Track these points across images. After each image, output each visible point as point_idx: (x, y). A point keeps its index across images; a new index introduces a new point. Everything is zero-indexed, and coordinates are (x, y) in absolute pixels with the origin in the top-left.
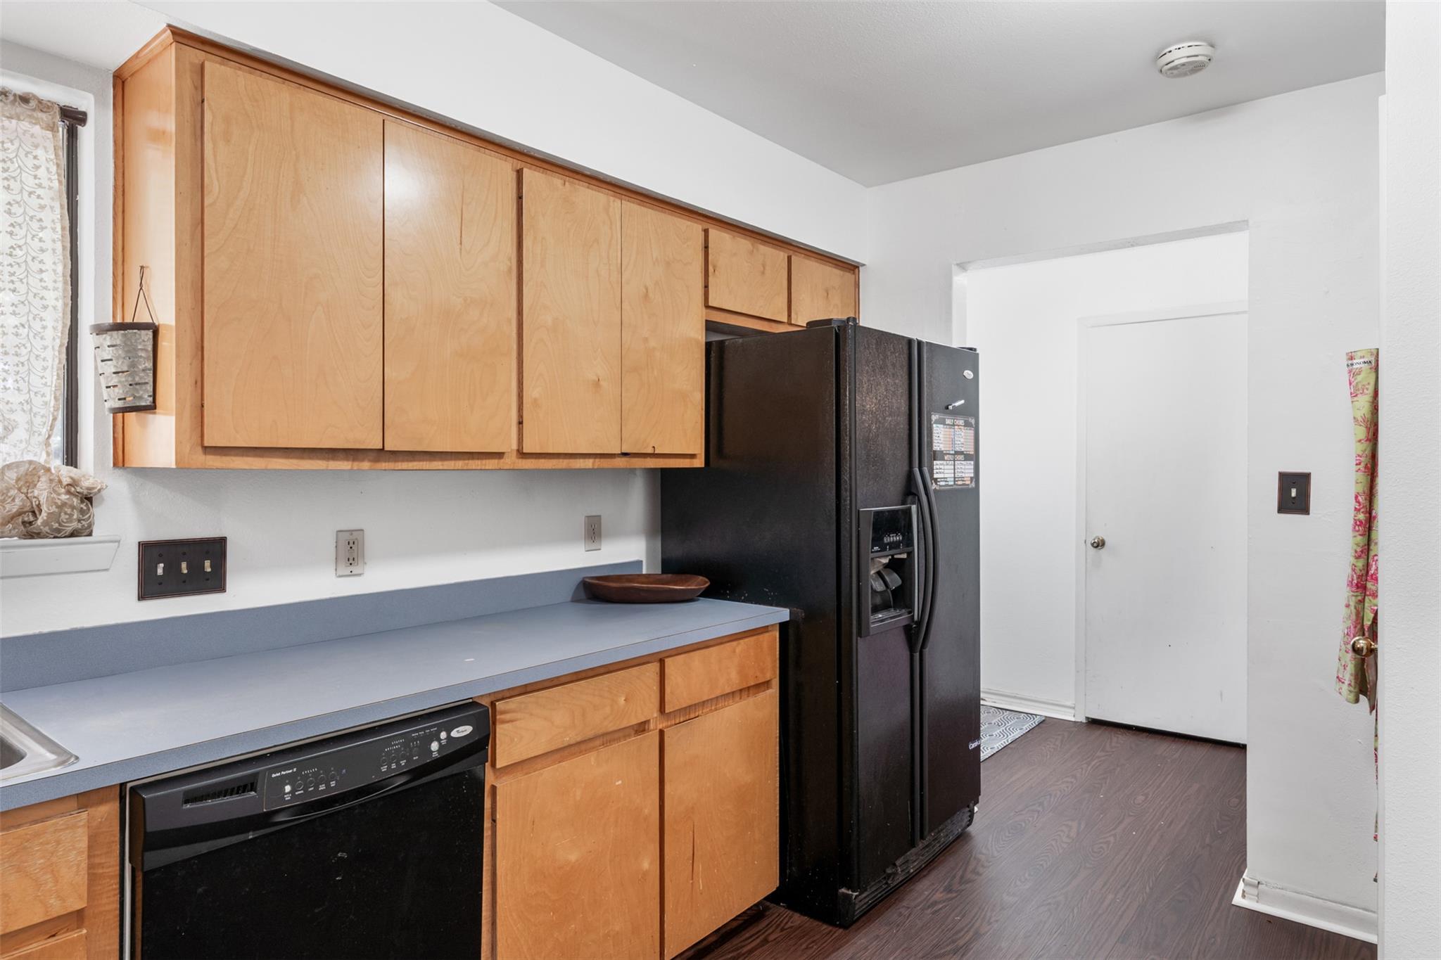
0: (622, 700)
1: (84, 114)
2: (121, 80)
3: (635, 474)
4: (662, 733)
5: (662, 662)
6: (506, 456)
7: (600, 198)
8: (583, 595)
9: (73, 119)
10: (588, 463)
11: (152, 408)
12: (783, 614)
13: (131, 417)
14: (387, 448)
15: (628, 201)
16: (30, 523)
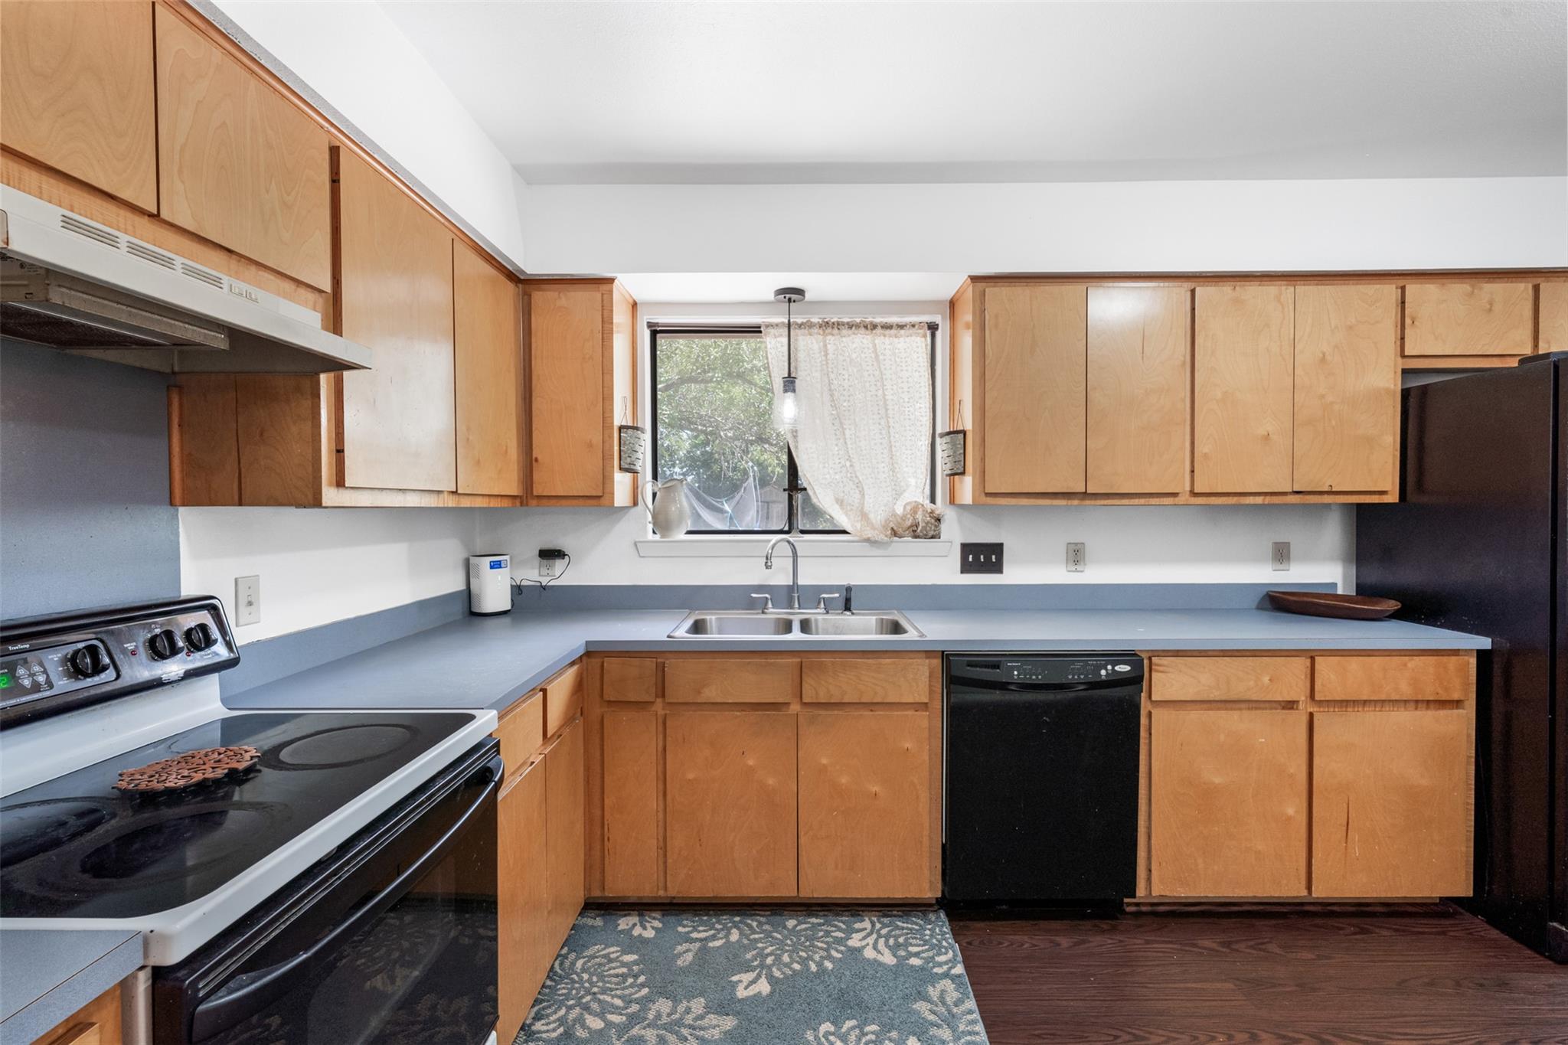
0: (1266, 679)
1: (938, 325)
2: (952, 304)
3: (1331, 509)
4: (1311, 715)
5: (1313, 659)
6: (1180, 495)
7: (1271, 289)
8: (1268, 604)
9: (933, 328)
10: (1259, 500)
11: (963, 473)
12: (1485, 643)
13: (956, 477)
14: (1088, 492)
15: (1304, 285)
16: (916, 531)
